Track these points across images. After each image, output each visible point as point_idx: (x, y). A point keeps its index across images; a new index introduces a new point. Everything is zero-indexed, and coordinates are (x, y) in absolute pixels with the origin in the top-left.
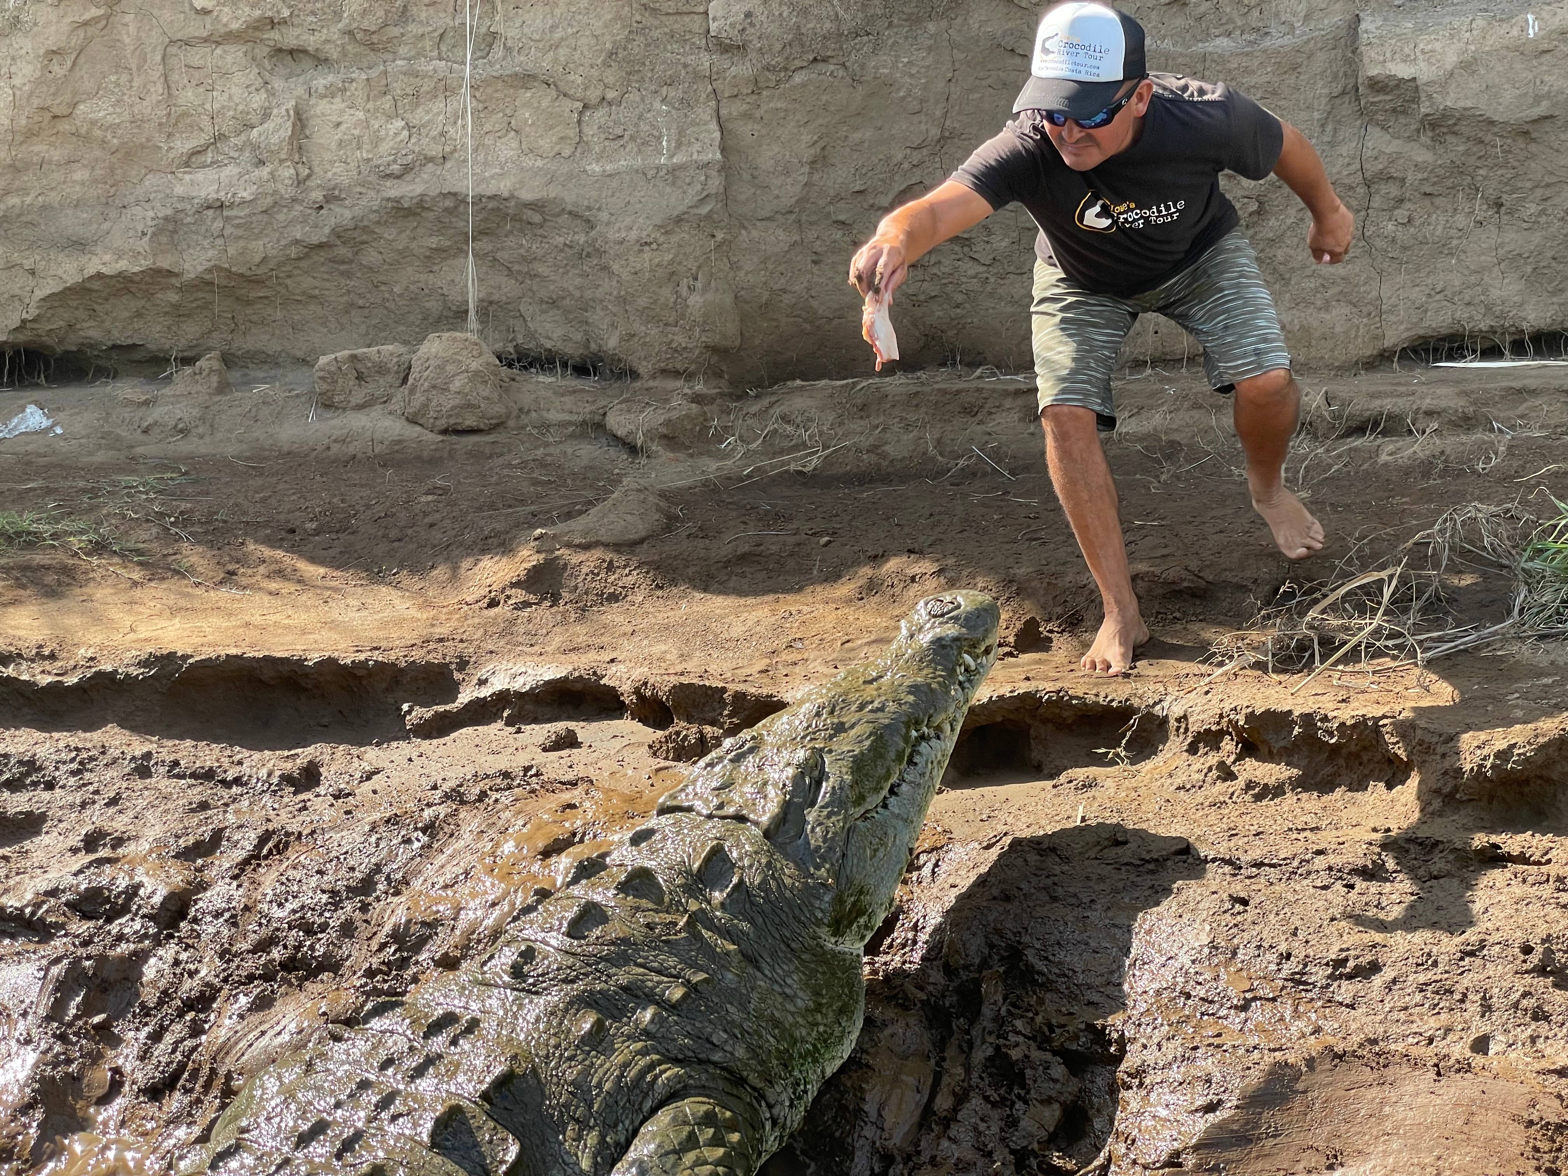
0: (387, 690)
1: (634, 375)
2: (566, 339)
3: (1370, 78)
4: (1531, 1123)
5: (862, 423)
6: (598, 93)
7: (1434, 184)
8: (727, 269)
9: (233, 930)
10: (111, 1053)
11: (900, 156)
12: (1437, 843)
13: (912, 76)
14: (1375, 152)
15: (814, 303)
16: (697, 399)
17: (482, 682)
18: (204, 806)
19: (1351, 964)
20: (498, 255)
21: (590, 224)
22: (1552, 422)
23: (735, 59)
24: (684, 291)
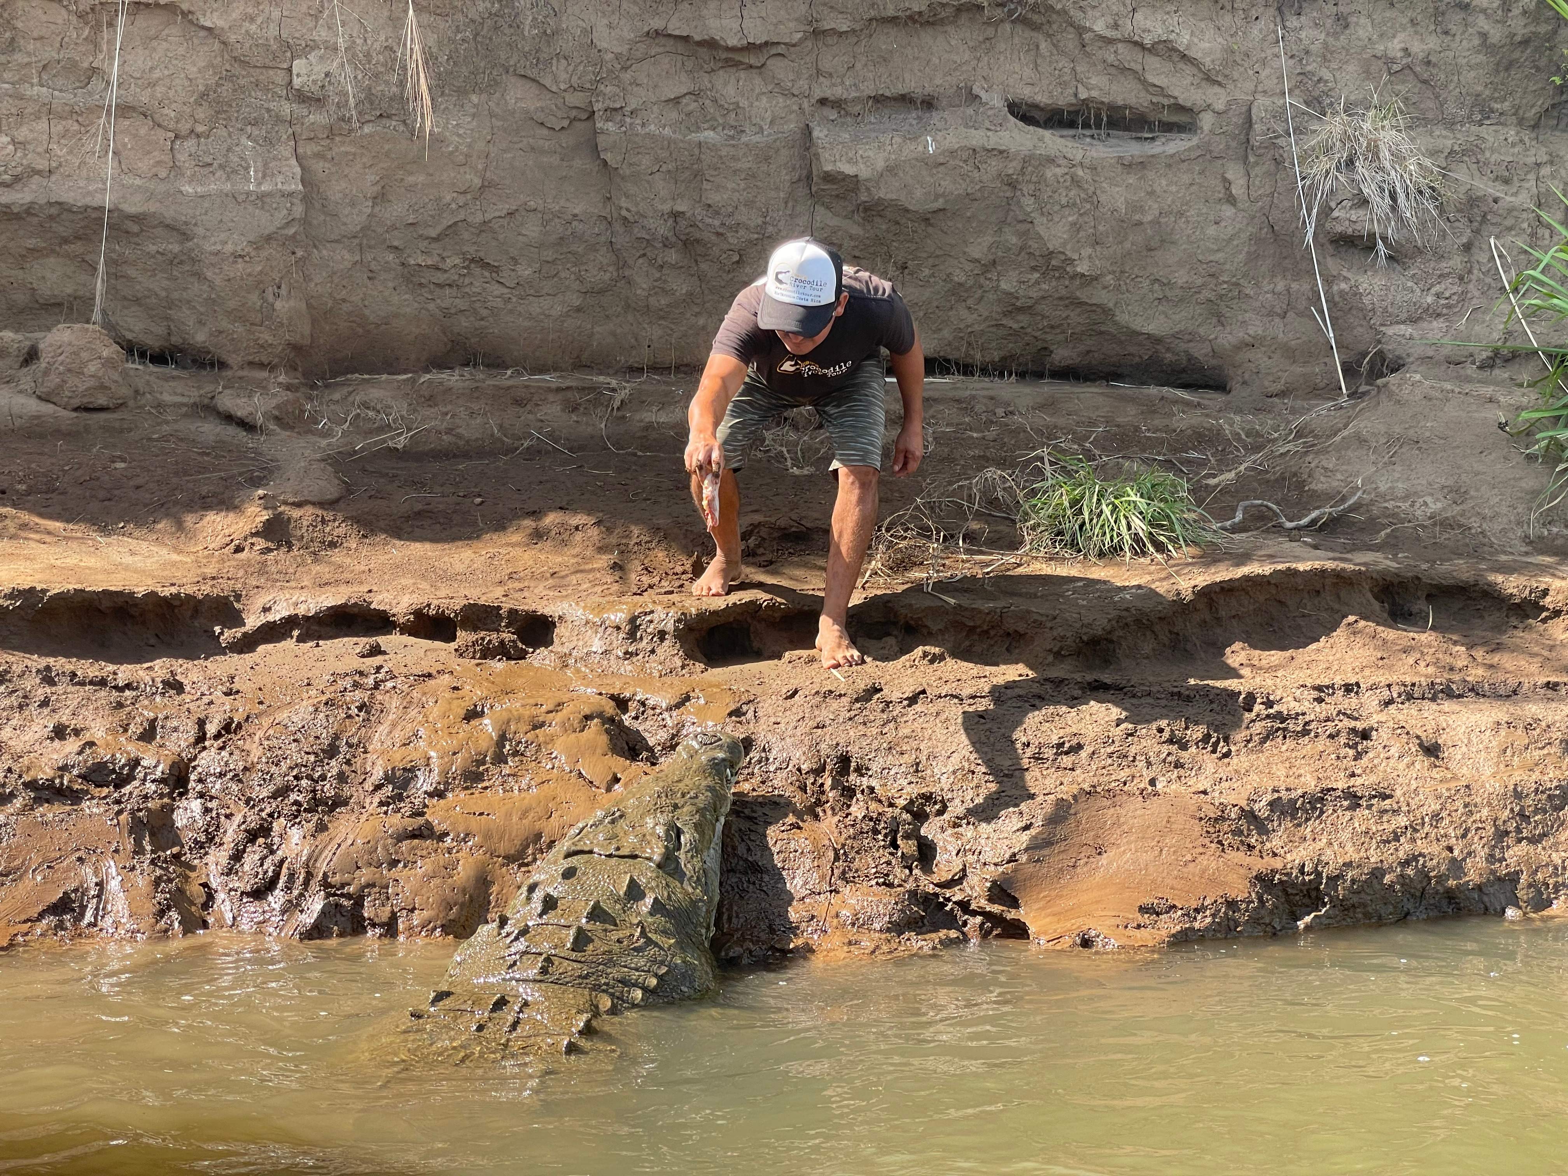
0: (193, 617)
1: (223, 365)
2: (147, 331)
3: (825, 172)
4: (1201, 819)
5: (432, 410)
6: (188, 126)
7: (862, 250)
8: (301, 280)
9: (240, 785)
10: (193, 875)
11: (448, 198)
12: (1062, 681)
13: (459, 135)
14: (822, 225)
15: (367, 312)
16: (288, 388)
17: (266, 610)
18: (120, 705)
19: (1067, 745)
20: (87, 258)
21: (185, 237)
22: (955, 421)
23: (312, 109)
24: (271, 299)
